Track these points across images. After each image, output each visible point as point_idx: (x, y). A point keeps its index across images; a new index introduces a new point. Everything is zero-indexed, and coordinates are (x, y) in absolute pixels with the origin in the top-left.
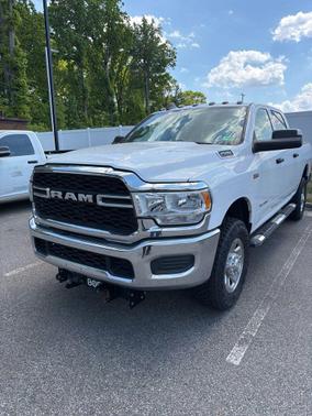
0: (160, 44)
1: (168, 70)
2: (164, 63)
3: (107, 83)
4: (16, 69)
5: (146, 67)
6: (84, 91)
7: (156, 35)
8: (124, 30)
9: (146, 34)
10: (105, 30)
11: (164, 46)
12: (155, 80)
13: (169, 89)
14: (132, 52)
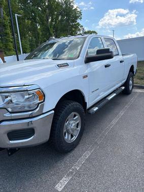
0: (74, 9)
1: (78, 21)
2: (76, 18)
3: (49, 30)
4: (4, 26)
5: (67, 20)
6: (38, 34)
7: (72, 4)
8: (56, 3)
9: (66, 4)
10: (47, 4)
11: (76, 9)
12: (72, 26)
13: (79, 30)
14: (61, 14)
